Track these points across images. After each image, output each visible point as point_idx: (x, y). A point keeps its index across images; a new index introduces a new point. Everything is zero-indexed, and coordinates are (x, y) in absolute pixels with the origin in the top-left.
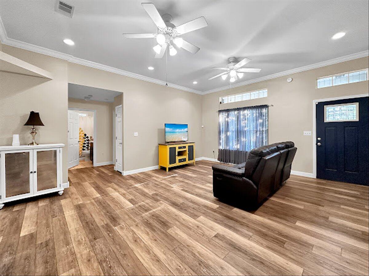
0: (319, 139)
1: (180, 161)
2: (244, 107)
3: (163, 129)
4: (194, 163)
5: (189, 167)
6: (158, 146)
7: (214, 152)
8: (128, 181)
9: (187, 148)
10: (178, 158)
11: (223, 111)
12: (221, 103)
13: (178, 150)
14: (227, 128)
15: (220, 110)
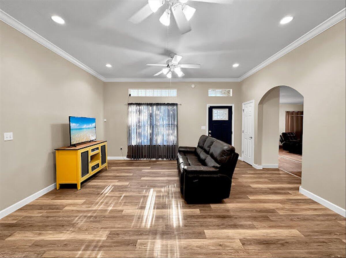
0: (210, 132)
1: (93, 168)
2: (157, 102)
3: (68, 124)
4: (106, 167)
5: (103, 174)
7: (121, 149)
8: (9, 239)
9: (100, 148)
10: (91, 165)
11: (134, 104)
12: (130, 95)
13: (91, 154)
14: (139, 122)
15: (129, 103)
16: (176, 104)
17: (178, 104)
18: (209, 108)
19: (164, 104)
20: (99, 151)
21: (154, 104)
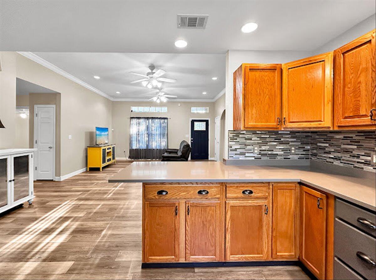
0: (192, 139)
1: (108, 161)
2: (152, 117)
4: (115, 162)
5: (113, 166)
6: (87, 149)
7: (125, 152)
9: (112, 148)
10: (107, 158)
11: (134, 118)
12: (132, 111)
13: (107, 151)
14: (138, 132)
15: (131, 117)
16: (167, 118)
17: (168, 118)
18: (191, 121)
19: (157, 118)
20: (111, 150)
21: (150, 118)
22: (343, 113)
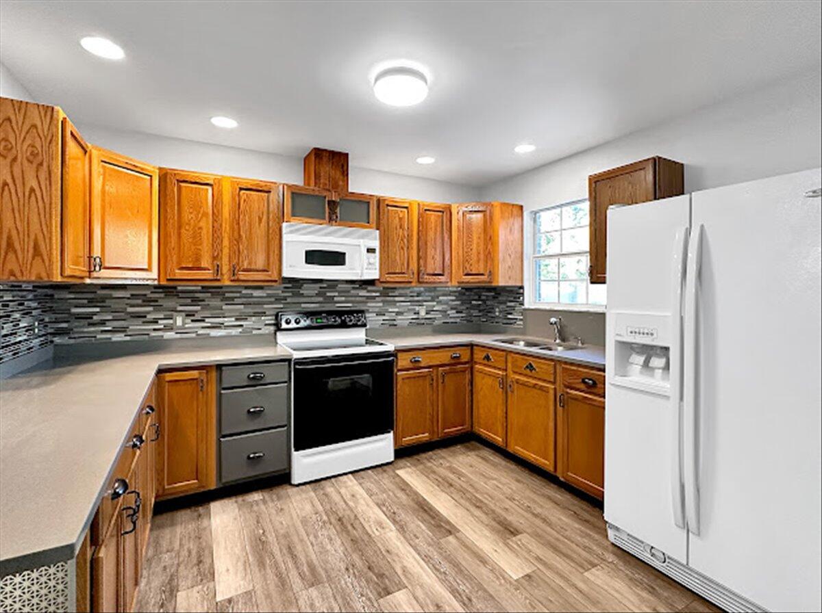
22: (179, 263)
